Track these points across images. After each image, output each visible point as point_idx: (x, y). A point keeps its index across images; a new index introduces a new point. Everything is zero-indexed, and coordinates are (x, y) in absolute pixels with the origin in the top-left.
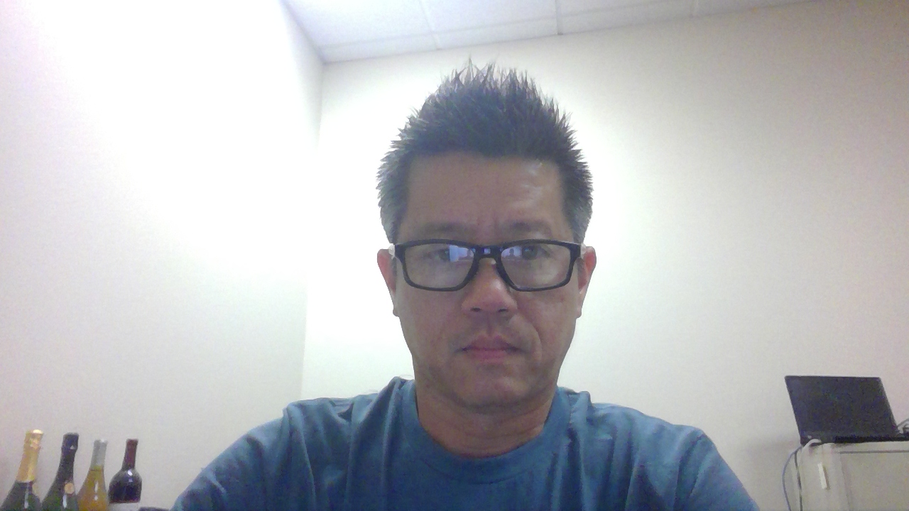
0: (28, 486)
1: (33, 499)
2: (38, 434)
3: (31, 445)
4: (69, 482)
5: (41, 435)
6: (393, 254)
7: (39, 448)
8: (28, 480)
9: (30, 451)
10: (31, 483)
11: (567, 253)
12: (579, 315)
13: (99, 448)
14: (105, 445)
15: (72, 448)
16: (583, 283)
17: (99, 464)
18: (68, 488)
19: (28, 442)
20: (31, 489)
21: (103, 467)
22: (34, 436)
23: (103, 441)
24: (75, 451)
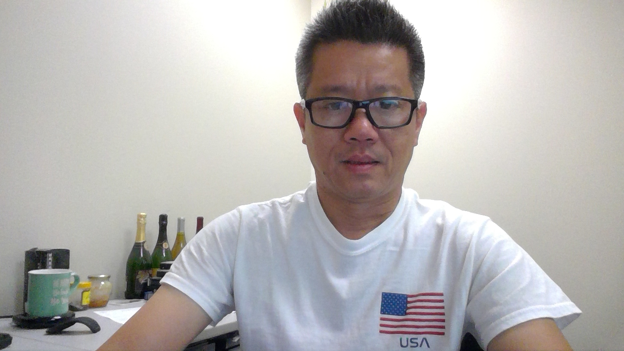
0: (142, 244)
1: (145, 252)
2: (143, 215)
3: (140, 222)
4: (165, 242)
5: (146, 216)
6: (304, 106)
7: (145, 224)
8: (142, 241)
9: (141, 224)
10: (144, 242)
11: (409, 105)
12: (416, 144)
13: (181, 223)
14: (184, 220)
15: (164, 222)
16: (419, 125)
17: (181, 232)
18: (165, 246)
19: (139, 220)
20: (143, 246)
21: (184, 233)
22: (141, 216)
23: (182, 218)
24: (166, 224)
